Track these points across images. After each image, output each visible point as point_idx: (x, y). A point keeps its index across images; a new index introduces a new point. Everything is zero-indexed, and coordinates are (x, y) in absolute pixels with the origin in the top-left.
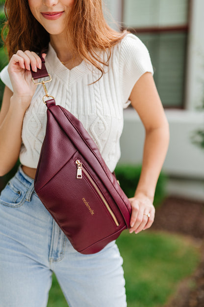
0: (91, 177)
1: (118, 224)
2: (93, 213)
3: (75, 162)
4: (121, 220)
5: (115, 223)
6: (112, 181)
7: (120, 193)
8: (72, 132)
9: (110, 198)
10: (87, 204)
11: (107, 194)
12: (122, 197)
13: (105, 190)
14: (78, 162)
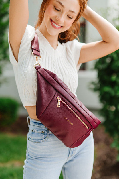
0: (67, 104)
1: (88, 128)
2: (72, 125)
3: (57, 98)
4: (89, 125)
5: (86, 128)
6: (80, 105)
7: (85, 110)
8: (52, 81)
9: (80, 114)
10: (68, 120)
11: (78, 112)
12: (87, 112)
13: (77, 111)
14: (59, 98)
